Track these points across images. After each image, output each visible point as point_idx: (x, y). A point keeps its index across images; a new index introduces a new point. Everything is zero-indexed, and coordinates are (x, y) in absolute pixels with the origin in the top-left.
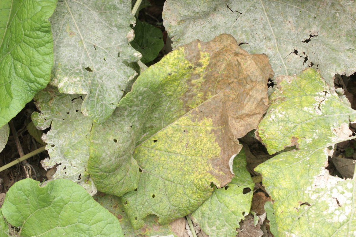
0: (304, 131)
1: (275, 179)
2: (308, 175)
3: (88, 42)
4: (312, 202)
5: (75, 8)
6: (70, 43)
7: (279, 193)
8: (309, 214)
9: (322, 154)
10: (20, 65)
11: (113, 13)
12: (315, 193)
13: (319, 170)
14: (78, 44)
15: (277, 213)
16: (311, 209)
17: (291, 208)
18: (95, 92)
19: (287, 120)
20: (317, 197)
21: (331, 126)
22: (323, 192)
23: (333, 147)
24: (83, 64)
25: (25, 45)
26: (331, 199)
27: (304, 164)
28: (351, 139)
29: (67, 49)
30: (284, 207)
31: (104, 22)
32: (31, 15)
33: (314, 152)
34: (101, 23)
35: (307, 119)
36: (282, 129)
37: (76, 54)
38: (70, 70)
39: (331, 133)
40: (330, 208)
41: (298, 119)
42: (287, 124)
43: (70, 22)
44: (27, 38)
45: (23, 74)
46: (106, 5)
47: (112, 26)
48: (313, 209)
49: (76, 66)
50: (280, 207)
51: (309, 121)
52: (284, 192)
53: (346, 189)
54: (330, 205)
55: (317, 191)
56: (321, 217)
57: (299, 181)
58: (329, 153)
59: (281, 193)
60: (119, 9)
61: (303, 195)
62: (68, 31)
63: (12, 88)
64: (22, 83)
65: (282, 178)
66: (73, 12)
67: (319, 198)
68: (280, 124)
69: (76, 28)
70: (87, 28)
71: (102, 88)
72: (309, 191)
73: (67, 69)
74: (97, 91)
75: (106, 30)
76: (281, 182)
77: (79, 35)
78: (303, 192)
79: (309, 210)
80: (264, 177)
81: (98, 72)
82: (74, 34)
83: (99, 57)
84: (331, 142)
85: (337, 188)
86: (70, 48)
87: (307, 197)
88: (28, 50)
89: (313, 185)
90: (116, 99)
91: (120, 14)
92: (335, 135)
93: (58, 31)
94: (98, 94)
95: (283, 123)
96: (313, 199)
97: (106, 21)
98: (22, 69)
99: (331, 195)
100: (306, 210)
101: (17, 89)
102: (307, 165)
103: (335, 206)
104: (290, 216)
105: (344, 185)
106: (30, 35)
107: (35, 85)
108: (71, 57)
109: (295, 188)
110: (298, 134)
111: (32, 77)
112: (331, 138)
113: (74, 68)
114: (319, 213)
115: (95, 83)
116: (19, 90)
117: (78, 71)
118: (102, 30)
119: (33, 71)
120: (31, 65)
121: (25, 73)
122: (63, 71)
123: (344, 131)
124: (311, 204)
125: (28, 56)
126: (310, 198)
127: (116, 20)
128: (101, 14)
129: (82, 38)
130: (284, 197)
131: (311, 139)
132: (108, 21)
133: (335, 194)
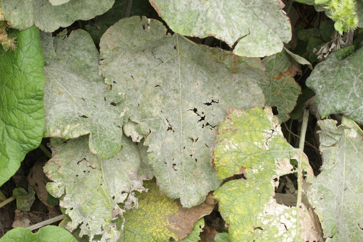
0: (252, 162)
1: (231, 206)
2: (260, 203)
3: (76, 97)
4: (265, 227)
5: (55, 74)
6: (62, 100)
7: (234, 218)
8: (263, 237)
9: (270, 185)
10: (13, 129)
11: (88, 72)
12: (266, 219)
13: (268, 199)
14: (68, 99)
15: (233, 235)
16: (264, 233)
17: (246, 232)
18: (96, 133)
19: (240, 151)
20: (268, 222)
21: (276, 160)
22: (273, 218)
23: (278, 179)
24: (78, 113)
25: (18, 111)
26: (280, 224)
27: (255, 194)
28: (292, 172)
29: (60, 105)
30: (239, 231)
31: (83, 80)
32: (24, 85)
33: (262, 183)
34: (81, 81)
35: (256, 152)
36: (234, 159)
37: (70, 107)
38: (69, 120)
39: (275, 166)
40: (280, 232)
41: (249, 152)
42: (239, 155)
43: (56, 84)
44: (21, 105)
45: (16, 137)
46: (80, 67)
47: (90, 81)
48: (265, 233)
49: (73, 116)
50: (236, 230)
51: (257, 154)
52: (239, 218)
53: (292, 215)
54: (279, 229)
55: (268, 217)
56: (273, 240)
57: (251, 208)
58: (275, 184)
59: (236, 218)
60: (92, 67)
61: (256, 220)
62: (56, 92)
63: (7, 150)
64: (15, 145)
65: (237, 205)
66: (56, 77)
67: (270, 223)
68: (233, 154)
69: (63, 89)
70: (71, 86)
71: (101, 128)
72: (261, 217)
73: (66, 120)
74: (98, 131)
75: (87, 85)
76: (236, 209)
77: (67, 93)
78: (256, 217)
79: (262, 233)
80: (221, 204)
81: (93, 116)
82: (62, 93)
83: (89, 105)
84: (276, 174)
85: (284, 215)
86: (63, 104)
87: (259, 222)
88: (21, 116)
89: (264, 212)
90: (115, 134)
91: (94, 71)
92: (279, 168)
93: (48, 93)
94: (99, 133)
95: (236, 154)
96: (265, 224)
97: (84, 79)
98: (16, 133)
99: (280, 221)
100: (260, 234)
101: (12, 150)
102: (258, 194)
103: (284, 230)
104: (246, 239)
105: (290, 212)
106: (24, 103)
107: (28, 146)
108: (67, 110)
109: (248, 214)
110: (246, 164)
111: (26, 139)
112: (275, 171)
113: (71, 118)
114: (271, 236)
115: (93, 126)
116: (14, 151)
117: (76, 120)
118: (84, 86)
119: (27, 134)
120: (24, 129)
121: (18, 136)
122: (64, 122)
123: (287, 166)
124: (263, 229)
125: (22, 121)
126: (262, 223)
127: (92, 77)
128: (79, 75)
129: (70, 95)
130: (240, 222)
131: (257, 170)
132: (86, 78)
133: (283, 220)
